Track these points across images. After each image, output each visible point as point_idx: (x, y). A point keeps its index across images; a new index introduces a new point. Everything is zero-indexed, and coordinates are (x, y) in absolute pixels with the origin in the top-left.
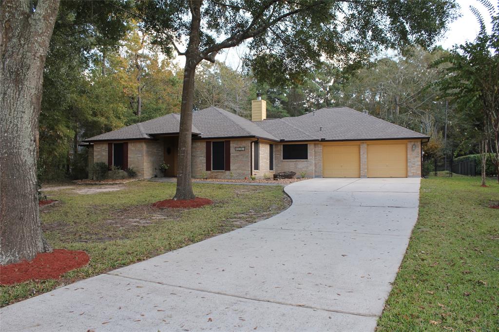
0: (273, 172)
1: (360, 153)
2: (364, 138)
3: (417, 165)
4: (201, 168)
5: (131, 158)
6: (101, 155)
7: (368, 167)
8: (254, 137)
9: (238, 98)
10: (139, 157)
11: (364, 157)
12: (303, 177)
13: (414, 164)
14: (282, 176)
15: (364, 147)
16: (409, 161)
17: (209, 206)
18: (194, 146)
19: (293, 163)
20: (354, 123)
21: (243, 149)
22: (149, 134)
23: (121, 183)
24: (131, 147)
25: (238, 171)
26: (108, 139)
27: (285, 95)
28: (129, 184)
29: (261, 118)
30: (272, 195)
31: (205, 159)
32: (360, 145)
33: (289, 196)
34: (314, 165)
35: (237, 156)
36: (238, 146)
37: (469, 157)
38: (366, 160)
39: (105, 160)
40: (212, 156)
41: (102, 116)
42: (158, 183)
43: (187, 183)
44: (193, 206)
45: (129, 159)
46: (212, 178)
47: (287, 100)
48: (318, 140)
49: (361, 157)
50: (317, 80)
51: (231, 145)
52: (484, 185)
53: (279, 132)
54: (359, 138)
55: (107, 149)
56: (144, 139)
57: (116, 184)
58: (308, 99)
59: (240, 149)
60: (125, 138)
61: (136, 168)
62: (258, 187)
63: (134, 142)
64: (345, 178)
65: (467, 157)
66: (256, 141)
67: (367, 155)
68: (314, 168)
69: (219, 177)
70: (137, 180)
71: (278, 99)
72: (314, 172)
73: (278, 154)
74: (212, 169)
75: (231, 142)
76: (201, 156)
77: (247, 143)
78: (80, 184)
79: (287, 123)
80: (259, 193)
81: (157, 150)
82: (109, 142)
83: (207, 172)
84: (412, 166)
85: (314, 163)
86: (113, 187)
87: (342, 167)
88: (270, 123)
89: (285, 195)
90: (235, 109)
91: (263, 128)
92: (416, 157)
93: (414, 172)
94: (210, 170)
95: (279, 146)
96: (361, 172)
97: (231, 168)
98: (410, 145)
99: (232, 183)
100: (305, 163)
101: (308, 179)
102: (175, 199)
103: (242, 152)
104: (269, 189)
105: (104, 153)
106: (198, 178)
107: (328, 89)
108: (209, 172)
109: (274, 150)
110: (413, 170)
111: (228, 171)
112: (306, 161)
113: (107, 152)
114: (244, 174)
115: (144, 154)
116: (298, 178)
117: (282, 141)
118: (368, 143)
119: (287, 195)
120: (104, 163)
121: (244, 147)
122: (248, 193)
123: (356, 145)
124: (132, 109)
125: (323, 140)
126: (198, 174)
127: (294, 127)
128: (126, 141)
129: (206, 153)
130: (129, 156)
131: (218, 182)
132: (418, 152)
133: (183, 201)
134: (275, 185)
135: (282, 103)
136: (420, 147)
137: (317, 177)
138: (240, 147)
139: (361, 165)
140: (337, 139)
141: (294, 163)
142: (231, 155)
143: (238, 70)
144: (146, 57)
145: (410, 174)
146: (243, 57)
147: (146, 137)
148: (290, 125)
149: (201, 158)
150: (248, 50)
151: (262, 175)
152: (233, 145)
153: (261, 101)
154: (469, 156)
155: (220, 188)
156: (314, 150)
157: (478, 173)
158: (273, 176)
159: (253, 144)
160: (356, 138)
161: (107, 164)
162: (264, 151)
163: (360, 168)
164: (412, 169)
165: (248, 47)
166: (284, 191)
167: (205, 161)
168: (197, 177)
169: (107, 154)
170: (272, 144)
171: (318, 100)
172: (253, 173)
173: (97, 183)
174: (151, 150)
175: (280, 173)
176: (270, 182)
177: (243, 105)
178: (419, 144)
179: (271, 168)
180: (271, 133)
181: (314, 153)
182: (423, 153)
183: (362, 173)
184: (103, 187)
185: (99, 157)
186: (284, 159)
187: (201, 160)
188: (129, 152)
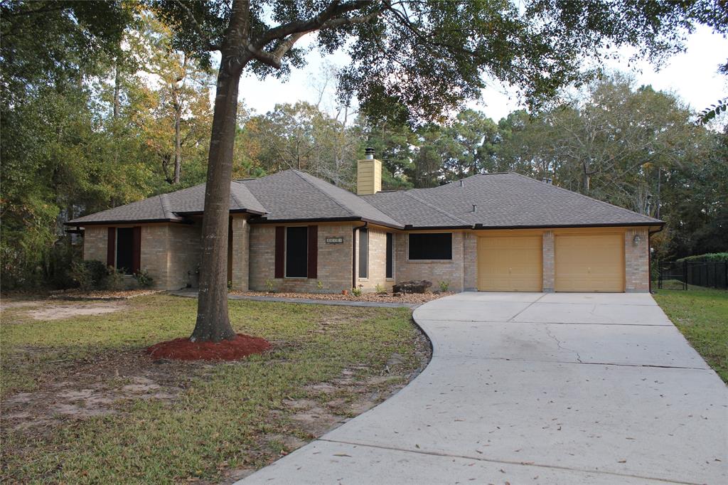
0: (393, 281)
1: (542, 249)
2: (550, 224)
3: (643, 271)
4: (267, 274)
5: (145, 254)
6: (96, 247)
7: (556, 273)
8: (359, 219)
9: (338, 162)
10: (160, 252)
11: (549, 256)
12: (444, 290)
13: (636, 269)
14: (408, 288)
15: (549, 238)
16: (627, 263)
17: (259, 357)
18: (255, 233)
19: (426, 266)
20: (530, 199)
21: (340, 240)
22: (177, 213)
23: (122, 299)
24: (146, 235)
25: (331, 280)
26: (108, 220)
27: (411, 160)
28: (136, 300)
29: (373, 190)
30: (390, 328)
31: (273, 257)
32: (542, 236)
33: (423, 333)
34: (462, 270)
35: (329, 253)
36: (332, 236)
37: (706, 257)
38: (553, 262)
39: (102, 256)
40: (285, 253)
41: (109, 182)
42: (187, 299)
43: (218, 307)
44: (227, 357)
45: (142, 256)
46: (284, 290)
47: (414, 168)
48: (470, 227)
49: (544, 256)
50: (460, 137)
51: (320, 233)
53: (402, 213)
54: (541, 224)
55: (106, 238)
56: (168, 220)
57: (115, 299)
58: (445, 167)
59: (334, 241)
60: (135, 219)
61: (154, 272)
62: (364, 311)
63: (151, 227)
64: (516, 291)
65: (702, 258)
66: (365, 227)
67: (555, 255)
68: (462, 275)
69: (297, 289)
70: (153, 292)
71: (400, 167)
72: (462, 281)
73: (401, 251)
74: (285, 276)
75: (319, 229)
76: (267, 253)
77: (346, 231)
78: (55, 299)
79: (416, 197)
80: (366, 322)
81: (191, 241)
82: (110, 226)
83: (277, 280)
84: (633, 273)
85: (462, 266)
86: (108, 304)
87: (510, 272)
88: (389, 199)
89: (415, 330)
90: (334, 179)
91: (376, 206)
92: (641, 257)
93: (636, 284)
94: (282, 276)
95: (403, 237)
96: (545, 282)
97: (319, 273)
98: (629, 237)
99: (318, 301)
100: (448, 265)
101: (452, 294)
102: (193, 340)
103: (338, 247)
104: (386, 314)
105: (101, 245)
106: (260, 292)
107: (476, 153)
108: (281, 280)
109: (394, 242)
110: (635, 279)
111: (313, 280)
112: (450, 263)
113: (107, 242)
114: (340, 284)
115: (168, 247)
116: (436, 293)
117: (408, 228)
118: (558, 233)
119: (420, 329)
120: (100, 262)
121: (342, 238)
122: (344, 322)
123: (537, 236)
124: (166, 174)
125: (479, 227)
126: (261, 284)
127: (429, 204)
128: (137, 225)
129: (276, 246)
130: (142, 250)
131: (293, 299)
132: (645, 248)
133: (207, 344)
134: (395, 306)
135: (407, 172)
136: (647, 240)
137: (467, 289)
138: (334, 238)
139: (544, 270)
140: (503, 224)
141: (429, 265)
142: (320, 250)
143: (338, 119)
144: (190, 92)
145: (629, 286)
146: (341, 72)
147: (172, 217)
148: (421, 200)
149: (267, 256)
150: (350, 59)
151: (373, 286)
152: (322, 234)
153: (372, 162)
154: (706, 255)
155: (296, 312)
156: (462, 244)
158: (392, 288)
159: (358, 232)
160: (535, 224)
161: (105, 262)
162: (377, 243)
163: (542, 276)
164: (633, 277)
165: (350, 54)
166: (412, 320)
167: (274, 261)
168: (260, 289)
169: (107, 246)
170: (391, 234)
171: (460, 169)
172: (357, 283)
173: (83, 296)
174: (181, 240)
175: (404, 283)
176: (386, 299)
177: (345, 173)
178: (646, 234)
179: (389, 274)
180: (388, 214)
181: (462, 248)
182: (652, 249)
183: (546, 284)
184: (89, 306)
185: (92, 251)
186: (411, 258)
187: (267, 259)
188: (142, 243)
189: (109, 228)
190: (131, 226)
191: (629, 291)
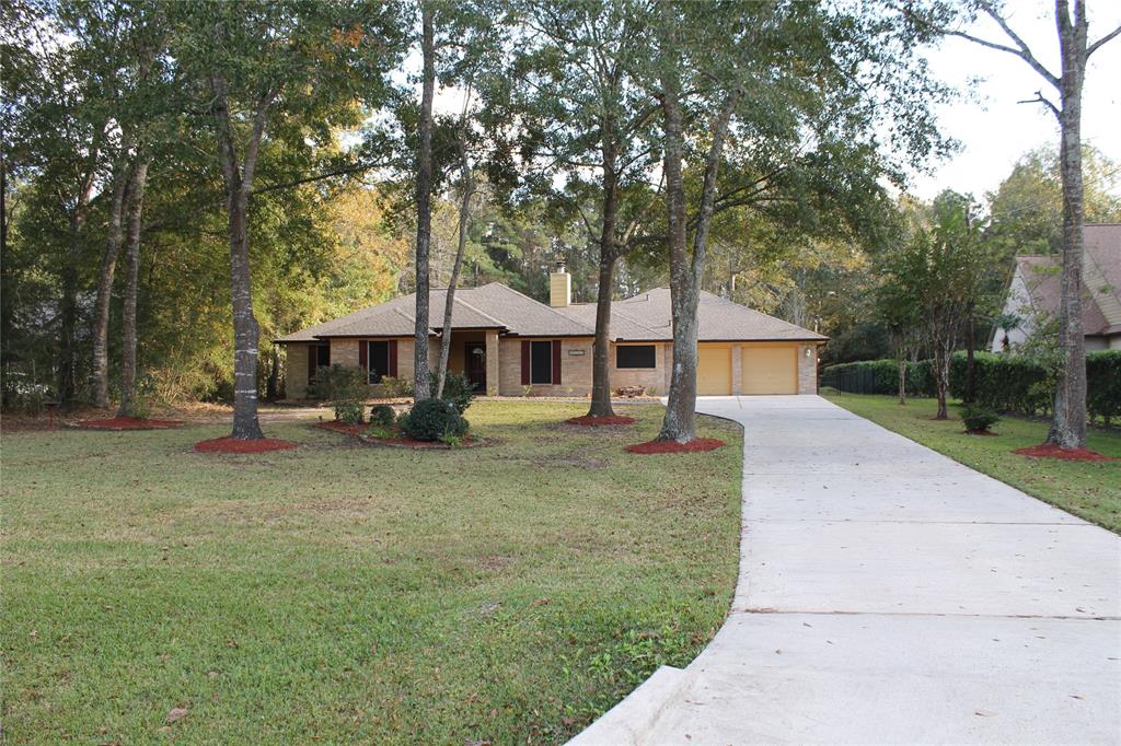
1: (731, 359)
2: (738, 338)
3: (812, 377)
4: (514, 381)
5: (402, 365)
6: (345, 359)
7: (742, 379)
11: (737, 364)
13: (807, 376)
14: (629, 392)
15: (737, 351)
16: (800, 371)
18: (505, 347)
19: (633, 374)
20: (715, 315)
21: (581, 353)
24: (402, 348)
25: (574, 385)
29: (566, 302)
31: (520, 366)
32: (731, 348)
34: (664, 377)
35: (572, 363)
36: (572, 349)
38: (740, 369)
39: (353, 367)
40: (530, 363)
45: (399, 367)
46: (530, 395)
49: (733, 365)
51: (563, 347)
52: (902, 403)
54: (731, 338)
55: (359, 351)
59: (576, 353)
63: (407, 341)
64: (709, 395)
67: (742, 363)
68: (664, 381)
69: (543, 393)
72: (664, 386)
74: (531, 383)
75: (562, 344)
76: (514, 363)
77: (588, 345)
82: (360, 339)
83: (524, 386)
84: (804, 379)
85: (664, 373)
87: (704, 379)
92: (811, 365)
93: (806, 387)
94: (528, 383)
96: (733, 386)
97: (563, 380)
98: (801, 349)
100: (652, 373)
103: (580, 358)
105: (353, 357)
106: (509, 396)
108: (527, 386)
110: (805, 384)
111: (558, 385)
112: (654, 371)
113: (359, 354)
114: (582, 389)
117: (619, 340)
118: (744, 346)
121: (583, 351)
123: (726, 348)
126: (510, 389)
128: (393, 339)
129: (522, 357)
130: (399, 361)
132: (814, 359)
136: (815, 352)
138: (577, 350)
139: (733, 376)
141: (636, 373)
142: (563, 361)
145: (801, 389)
147: (432, 332)
149: (513, 366)
152: (564, 347)
153: (565, 275)
156: (663, 354)
157: (896, 392)
160: (726, 338)
163: (731, 382)
167: (520, 370)
168: (509, 393)
169: (357, 358)
178: (814, 347)
181: (664, 358)
182: (819, 360)
183: (735, 388)
186: (618, 366)
187: (515, 368)
188: (399, 355)
189: (360, 342)
190: (387, 339)
191: (801, 393)
